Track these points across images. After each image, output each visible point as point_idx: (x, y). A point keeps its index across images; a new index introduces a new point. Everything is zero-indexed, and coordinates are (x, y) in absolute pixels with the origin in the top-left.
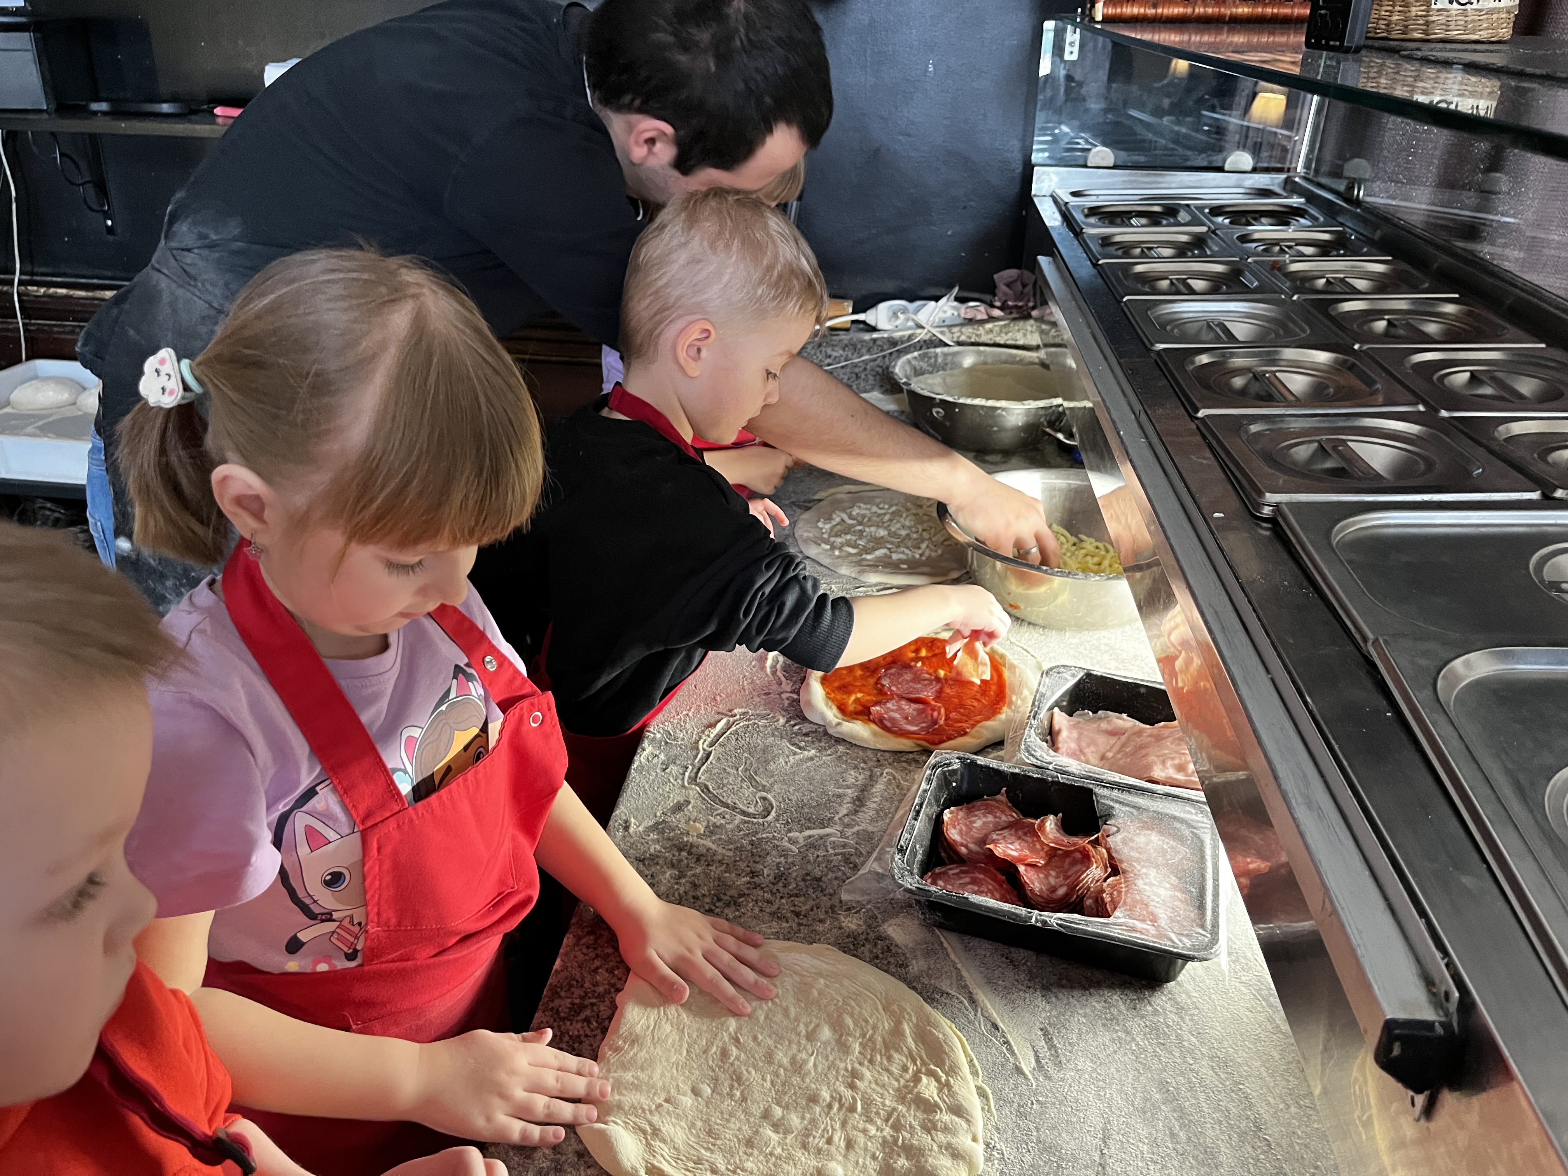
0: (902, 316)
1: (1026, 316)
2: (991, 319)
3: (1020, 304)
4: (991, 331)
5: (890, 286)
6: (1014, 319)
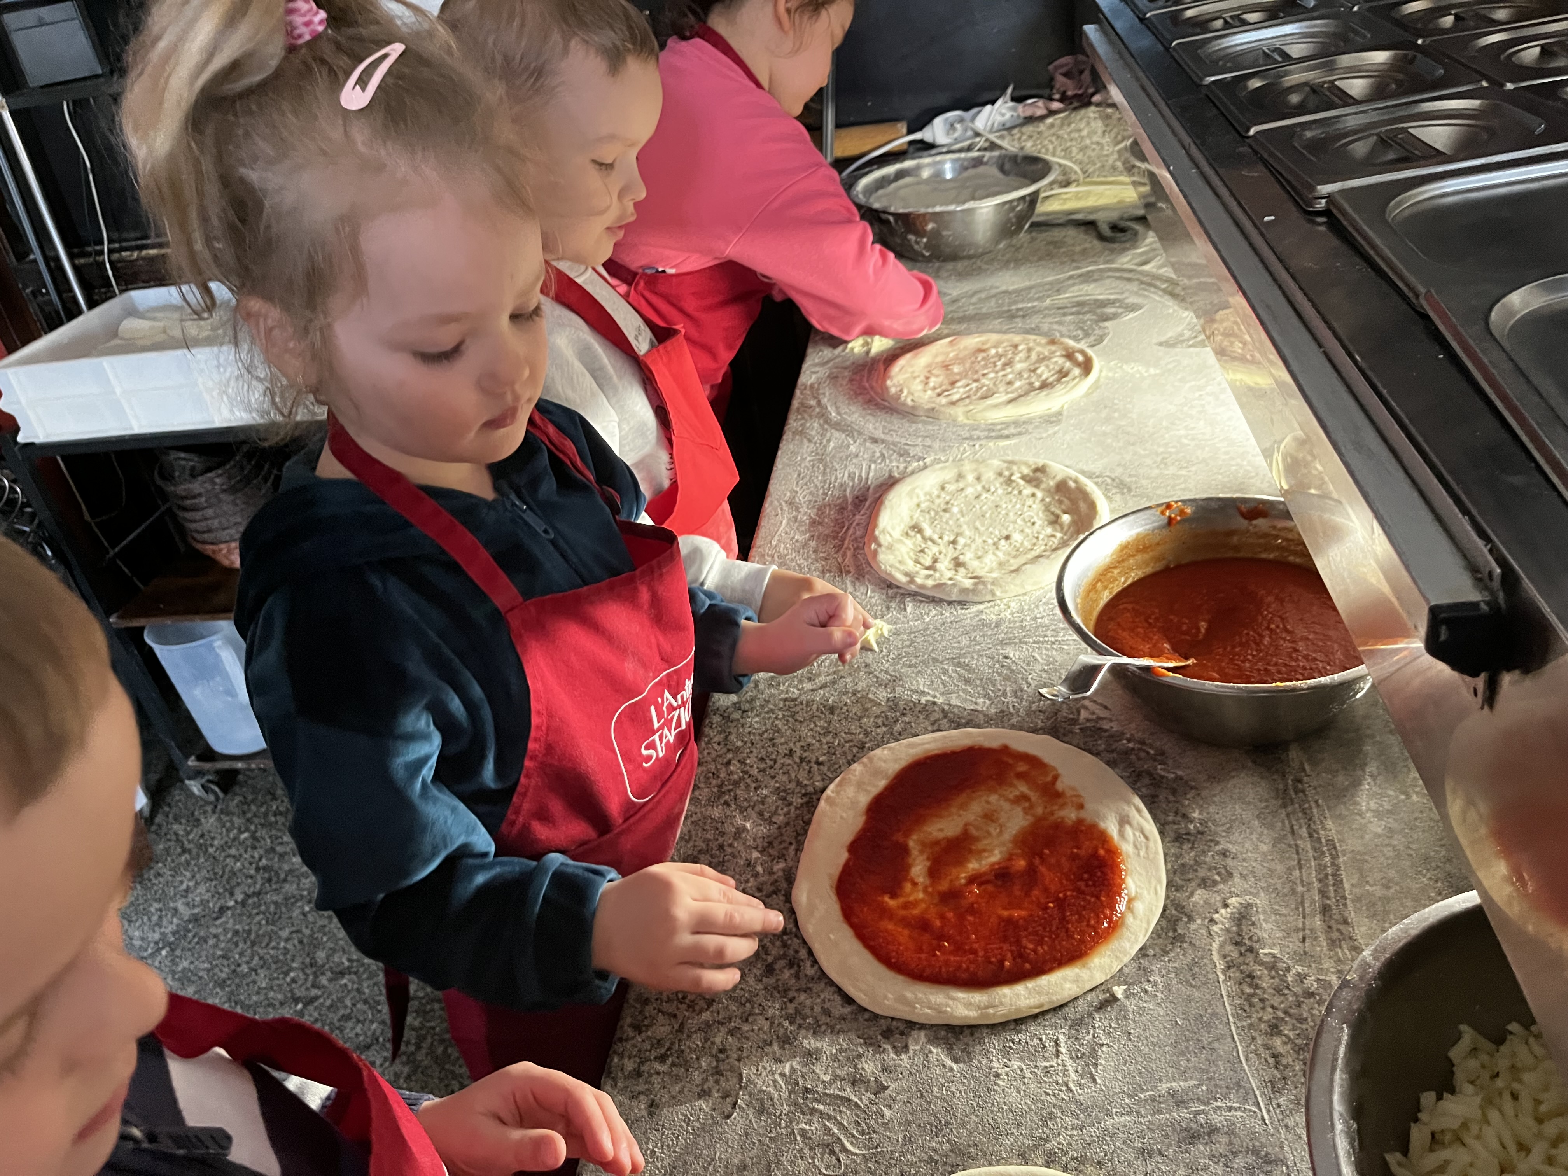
0: (958, 126)
1: (1089, 104)
2: (1052, 113)
3: (1080, 92)
4: (1052, 126)
5: (941, 99)
6: (1075, 109)
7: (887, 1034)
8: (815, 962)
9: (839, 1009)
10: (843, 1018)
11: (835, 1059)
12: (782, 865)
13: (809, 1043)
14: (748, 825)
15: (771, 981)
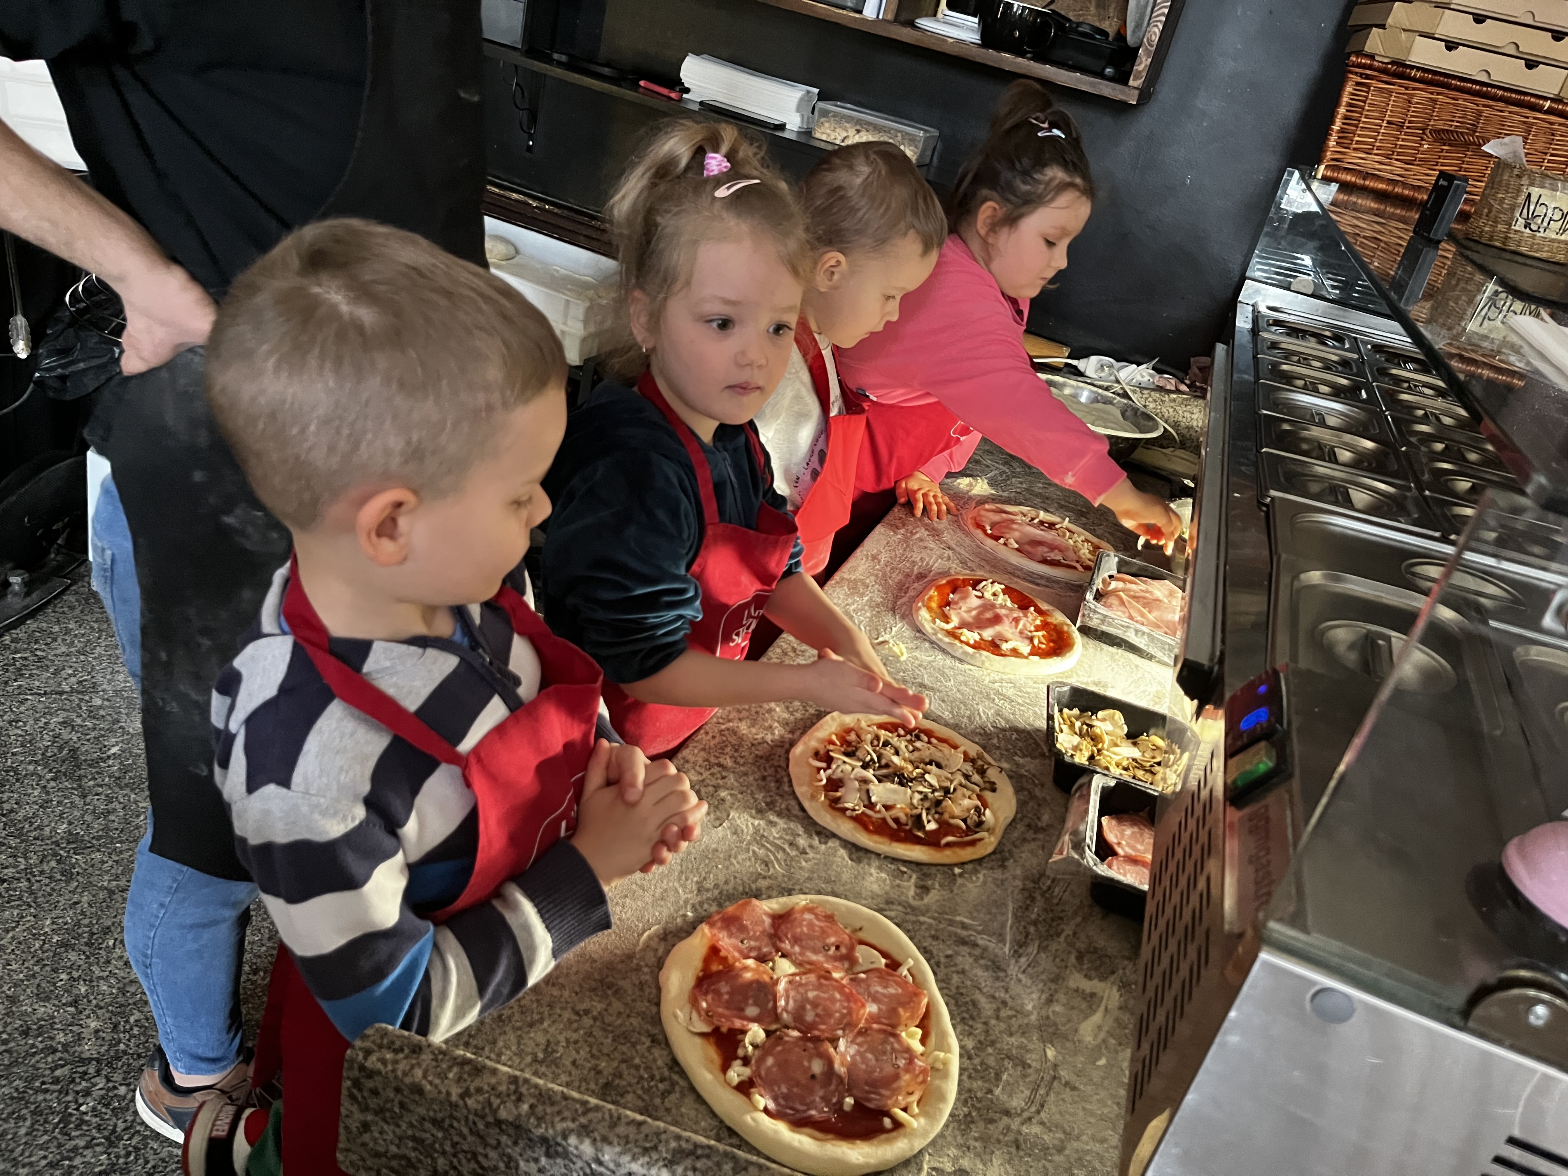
0: (1107, 369)
6: (1195, 397)
7: (819, 833)
8: (791, 786)
9: (796, 810)
10: (796, 816)
11: (784, 830)
12: (790, 736)
13: (773, 818)
14: (778, 709)
15: (763, 783)
